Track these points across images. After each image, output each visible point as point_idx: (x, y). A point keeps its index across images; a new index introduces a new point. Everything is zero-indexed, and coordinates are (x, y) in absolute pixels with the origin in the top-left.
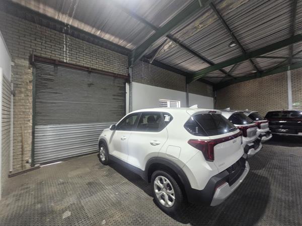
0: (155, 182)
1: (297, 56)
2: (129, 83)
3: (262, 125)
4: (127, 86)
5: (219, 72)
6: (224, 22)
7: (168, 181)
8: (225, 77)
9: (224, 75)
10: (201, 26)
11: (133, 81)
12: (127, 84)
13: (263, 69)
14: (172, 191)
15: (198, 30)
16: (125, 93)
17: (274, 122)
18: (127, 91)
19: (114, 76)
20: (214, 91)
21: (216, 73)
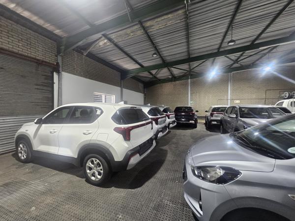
0: (87, 164)
1: (192, 71)
2: (58, 72)
3: (170, 116)
4: (56, 76)
5: (148, 73)
6: (149, 37)
7: (98, 161)
8: (152, 78)
9: (151, 76)
10: (132, 34)
11: (63, 71)
12: (55, 73)
13: (176, 75)
14: (101, 167)
15: (130, 37)
16: (53, 83)
17: (179, 114)
18: (55, 81)
19: (37, 63)
20: (144, 88)
21: (145, 74)
